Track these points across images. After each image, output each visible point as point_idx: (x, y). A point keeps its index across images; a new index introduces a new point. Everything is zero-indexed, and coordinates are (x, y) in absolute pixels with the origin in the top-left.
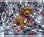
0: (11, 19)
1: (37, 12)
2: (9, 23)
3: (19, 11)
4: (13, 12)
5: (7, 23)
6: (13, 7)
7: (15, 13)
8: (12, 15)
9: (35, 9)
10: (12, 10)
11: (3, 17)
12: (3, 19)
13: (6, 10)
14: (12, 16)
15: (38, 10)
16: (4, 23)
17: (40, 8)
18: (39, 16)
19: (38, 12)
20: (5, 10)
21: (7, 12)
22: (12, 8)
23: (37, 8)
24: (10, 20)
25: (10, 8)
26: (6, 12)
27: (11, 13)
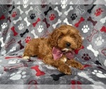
0: (23, 40)
1: (92, 26)
2: (17, 50)
3: (45, 20)
4: (29, 24)
5: (11, 50)
6: (31, 11)
8: (27, 31)
9: (86, 19)
10: (26, 19)
11: (4, 35)
12: (4, 40)
13: (12, 19)
14: (27, 35)
15: (96, 22)
16: (5, 51)
17: (101, 15)
18: (96, 38)
19: (94, 25)
20: (9, 19)
21: (15, 22)
22: (27, 12)
23: (93, 15)
24: (19, 42)
25: (22, 12)
26: (10, 21)
27: (25, 25)
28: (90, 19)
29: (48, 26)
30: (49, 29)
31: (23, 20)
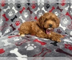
1: (60, 12)
7: (21, 12)
8: (16, 17)
14: (16, 20)
15: (62, 10)
16: (1, 33)
23: (60, 5)
27: (14, 12)
28: (58, 8)
29: (31, 12)
30: (32, 15)
31: (11, 8)
